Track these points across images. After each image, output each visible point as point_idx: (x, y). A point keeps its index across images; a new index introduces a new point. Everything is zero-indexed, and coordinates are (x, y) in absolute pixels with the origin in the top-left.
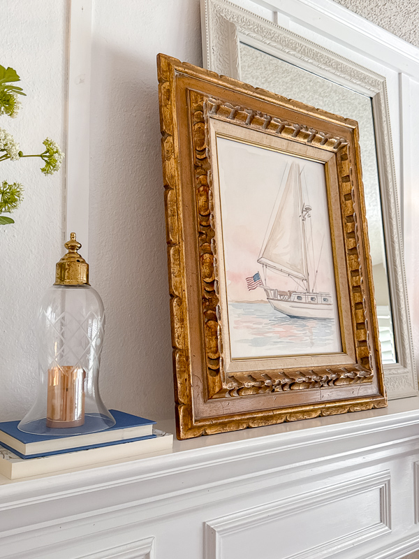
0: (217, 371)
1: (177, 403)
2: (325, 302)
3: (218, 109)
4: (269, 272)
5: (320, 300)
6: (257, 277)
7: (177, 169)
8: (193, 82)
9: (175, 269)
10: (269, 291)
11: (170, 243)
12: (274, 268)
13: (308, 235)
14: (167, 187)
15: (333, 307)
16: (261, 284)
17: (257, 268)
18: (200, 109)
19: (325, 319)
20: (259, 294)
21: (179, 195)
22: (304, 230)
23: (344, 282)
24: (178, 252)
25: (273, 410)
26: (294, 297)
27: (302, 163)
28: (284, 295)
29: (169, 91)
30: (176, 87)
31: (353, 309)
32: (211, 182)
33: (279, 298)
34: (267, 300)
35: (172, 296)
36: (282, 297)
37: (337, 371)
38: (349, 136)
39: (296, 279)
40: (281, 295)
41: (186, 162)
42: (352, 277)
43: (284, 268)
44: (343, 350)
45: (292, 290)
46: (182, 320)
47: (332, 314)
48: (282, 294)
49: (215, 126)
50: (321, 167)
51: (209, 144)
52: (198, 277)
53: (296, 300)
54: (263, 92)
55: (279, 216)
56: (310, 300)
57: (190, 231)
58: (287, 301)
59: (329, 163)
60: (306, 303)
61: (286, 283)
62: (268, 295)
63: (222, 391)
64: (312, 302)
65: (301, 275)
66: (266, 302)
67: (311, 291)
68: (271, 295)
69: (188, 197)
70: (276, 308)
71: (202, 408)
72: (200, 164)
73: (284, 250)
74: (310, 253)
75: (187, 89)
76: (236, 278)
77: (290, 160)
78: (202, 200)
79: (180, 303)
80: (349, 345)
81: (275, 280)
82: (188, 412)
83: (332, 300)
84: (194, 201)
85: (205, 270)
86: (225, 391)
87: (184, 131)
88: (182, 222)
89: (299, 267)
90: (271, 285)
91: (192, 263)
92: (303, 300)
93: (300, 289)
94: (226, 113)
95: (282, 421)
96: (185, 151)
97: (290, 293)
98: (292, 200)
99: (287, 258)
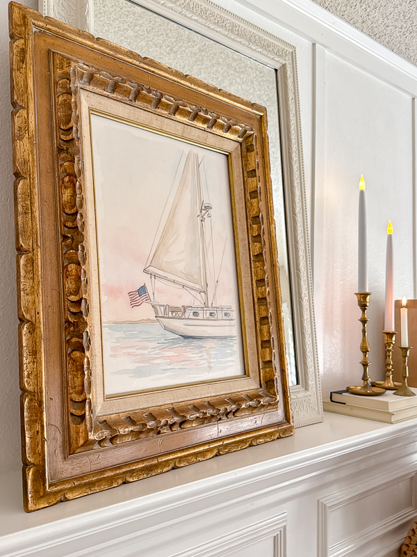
0: (83, 417)
1: (26, 464)
2: (226, 318)
3: (91, 78)
4: (159, 284)
5: (220, 315)
6: (142, 290)
7: (32, 152)
8: (59, 42)
9: (25, 283)
10: (158, 307)
11: (20, 250)
12: (165, 278)
13: (207, 237)
14: (17, 175)
15: (236, 322)
16: (148, 299)
17: (145, 279)
18: (67, 76)
20: (145, 311)
21: (39, 185)
22: (203, 233)
23: (248, 294)
24: (32, 262)
25: (157, 457)
26: (189, 313)
27: (201, 153)
28: (177, 312)
29: (23, 51)
30: (35, 46)
31: (258, 325)
32: (81, 172)
33: (170, 315)
34: (155, 319)
35: (22, 320)
36: (174, 314)
38: (256, 124)
39: (192, 292)
40: (172, 312)
41: (46, 143)
42: (257, 287)
43: (177, 279)
44: (246, 373)
45: (186, 305)
46: (34, 353)
47: (235, 331)
48: (174, 310)
49: (86, 100)
50: (222, 159)
51: (78, 118)
52: (62, 294)
53: (191, 316)
54: (152, 63)
55: (173, 214)
56: (208, 315)
57: (50, 233)
58: (180, 318)
59: (233, 155)
60: (203, 320)
61: (180, 297)
62: (156, 312)
63: (88, 443)
64: (211, 318)
65: (198, 286)
66: (153, 321)
67: (210, 305)
68: (161, 311)
69: (48, 189)
70: (166, 328)
71: (57, 465)
72: (65, 147)
73: (178, 257)
74: (210, 259)
75: (49, 51)
76: (114, 292)
77: (186, 148)
78: (66, 195)
79: (33, 329)
80: (253, 366)
81: (165, 294)
82: (40, 475)
83: (234, 314)
84: (57, 196)
85: (70, 285)
86: (93, 442)
87: (45, 104)
88: (42, 222)
89: (196, 277)
90: (161, 299)
91: (51, 276)
92: (201, 316)
93: (197, 304)
94: (103, 84)
95: (170, 468)
96: (45, 129)
97: (185, 308)
98: (187, 196)
99: (181, 267)
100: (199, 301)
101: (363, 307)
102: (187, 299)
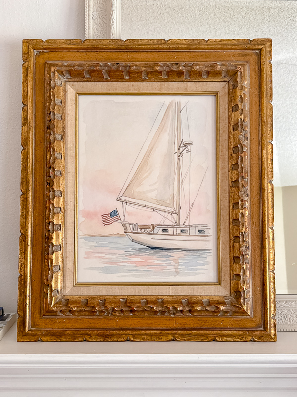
2: (200, 234)
3: (70, 74)
4: (129, 208)
5: (193, 232)
6: (114, 214)
8: (53, 54)
10: (127, 226)
12: (137, 204)
13: (184, 170)
15: (212, 238)
16: (119, 219)
18: (50, 78)
19: (198, 250)
20: (116, 228)
22: (179, 166)
23: (225, 215)
26: (158, 230)
27: (183, 99)
28: (146, 229)
29: (27, 69)
31: (232, 242)
33: (139, 231)
34: (124, 234)
36: (143, 230)
39: (163, 214)
40: (141, 229)
41: (41, 126)
42: (233, 209)
43: (147, 204)
44: (218, 281)
45: (155, 223)
47: (211, 245)
48: (143, 227)
49: (72, 88)
52: (44, 218)
53: (161, 232)
56: (179, 232)
57: (40, 181)
58: (149, 234)
60: (174, 235)
61: (150, 217)
62: (126, 229)
64: (182, 234)
65: (170, 209)
66: (122, 235)
67: (182, 223)
68: (130, 228)
69: (41, 153)
70: (133, 241)
72: (47, 125)
73: (150, 187)
74: (185, 187)
76: (89, 215)
77: (167, 99)
78: (48, 156)
80: (225, 277)
83: (211, 231)
84: (45, 156)
85: (48, 213)
89: (168, 202)
90: (129, 219)
92: (171, 232)
93: (167, 222)
94: (80, 75)
95: (124, 340)
97: (154, 227)
98: (165, 138)
99: (153, 195)
100: (169, 220)
102: (156, 219)
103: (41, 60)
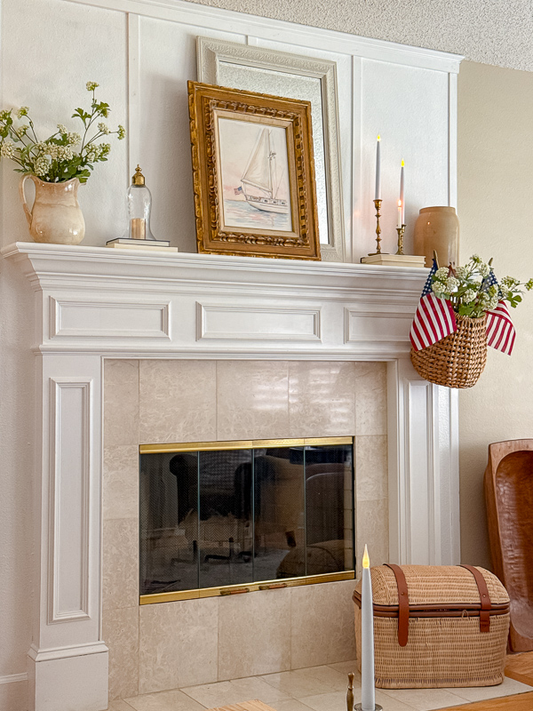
0: (215, 228)
1: (198, 240)
2: (283, 205)
3: (218, 105)
4: (247, 186)
5: (279, 203)
6: (240, 188)
7: (197, 135)
8: (205, 92)
9: (196, 182)
10: (247, 196)
11: (194, 170)
12: (251, 184)
13: (273, 168)
14: (192, 144)
15: (289, 208)
16: (243, 192)
17: (241, 184)
18: (208, 106)
20: (241, 197)
21: (199, 147)
22: (270, 165)
23: (295, 194)
24: (197, 174)
26: (262, 200)
27: (270, 128)
29: (193, 99)
30: (197, 96)
31: (300, 209)
32: (214, 141)
33: (253, 200)
34: (246, 201)
35: (195, 194)
36: (255, 200)
37: (285, 239)
38: (303, 111)
39: (264, 191)
41: (202, 132)
42: (300, 191)
44: (293, 231)
45: (261, 196)
46: (199, 205)
47: (288, 211)
48: (257, 198)
49: (216, 113)
50: (283, 131)
51: (213, 121)
52: (208, 186)
53: (264, 202)
54: (245, 92)
55: (255, 157)
56: (273, 202)
57: (203, 164)
58: (258, 202)
59: (289, 128)
60: (270, 204)
61: (258, 193)
62: (246, 198)
63: (218, 237)
64: (274, 204)
65: (267, 189)
67: (274, 198)
68: (249, 198)
69: (202, 149)
70: (251, 205)
71: (208, 242)
72: (208, 133)
73: (258, 175)
74: (274, 178)
75: (202, 96)
76: (227, 188)
77: (262, 127)
78: (209, 150)
79: (198, 197)
80: (296, 227)
81: (251, 191)
82: (202, 244)
83: (288, 204)
84: (205, 150)
85: (210, 183)
86: (219, 237)
87: (200, 117)
88: (200, 159)
89: (266, 185)
90: (248, 193)
91: (204, 180)
92: (269, 202)
94: (222, 106)
96: (201, 125)
97: (260, 198)
98: (263, 149)
99: (259, 180)
100: (268, 196)
101: (377, 208)
102: (261, 194)
103: (200, 95)
